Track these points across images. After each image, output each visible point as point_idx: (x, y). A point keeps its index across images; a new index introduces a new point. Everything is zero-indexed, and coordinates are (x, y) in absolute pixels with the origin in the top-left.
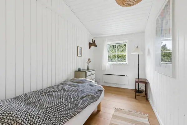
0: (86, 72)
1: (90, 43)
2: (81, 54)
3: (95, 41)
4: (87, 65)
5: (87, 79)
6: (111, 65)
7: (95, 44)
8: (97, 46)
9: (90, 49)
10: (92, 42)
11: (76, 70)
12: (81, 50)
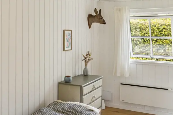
0: (81, 88)
1: (90, 16)
2: (71, 44)
3: (100, 10)
4: (83, 68)
5: (84, 105)
6: (137, 63)
7: (102, 18)
8: (105, 23)
9: (90, 28)
10: (94, 14)
11: (60, 81)
12: (71, 35)
